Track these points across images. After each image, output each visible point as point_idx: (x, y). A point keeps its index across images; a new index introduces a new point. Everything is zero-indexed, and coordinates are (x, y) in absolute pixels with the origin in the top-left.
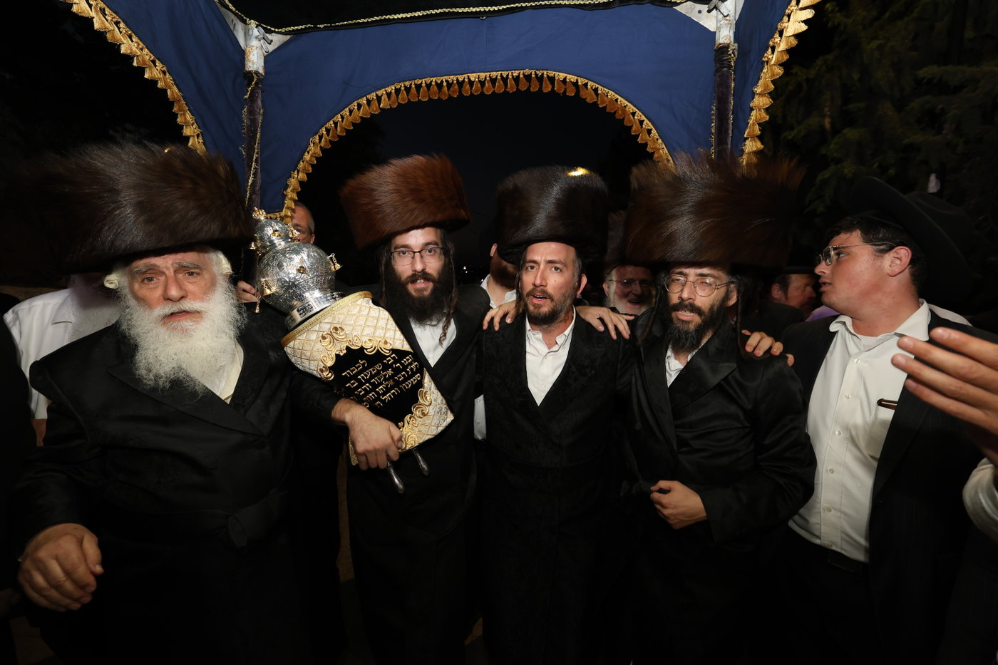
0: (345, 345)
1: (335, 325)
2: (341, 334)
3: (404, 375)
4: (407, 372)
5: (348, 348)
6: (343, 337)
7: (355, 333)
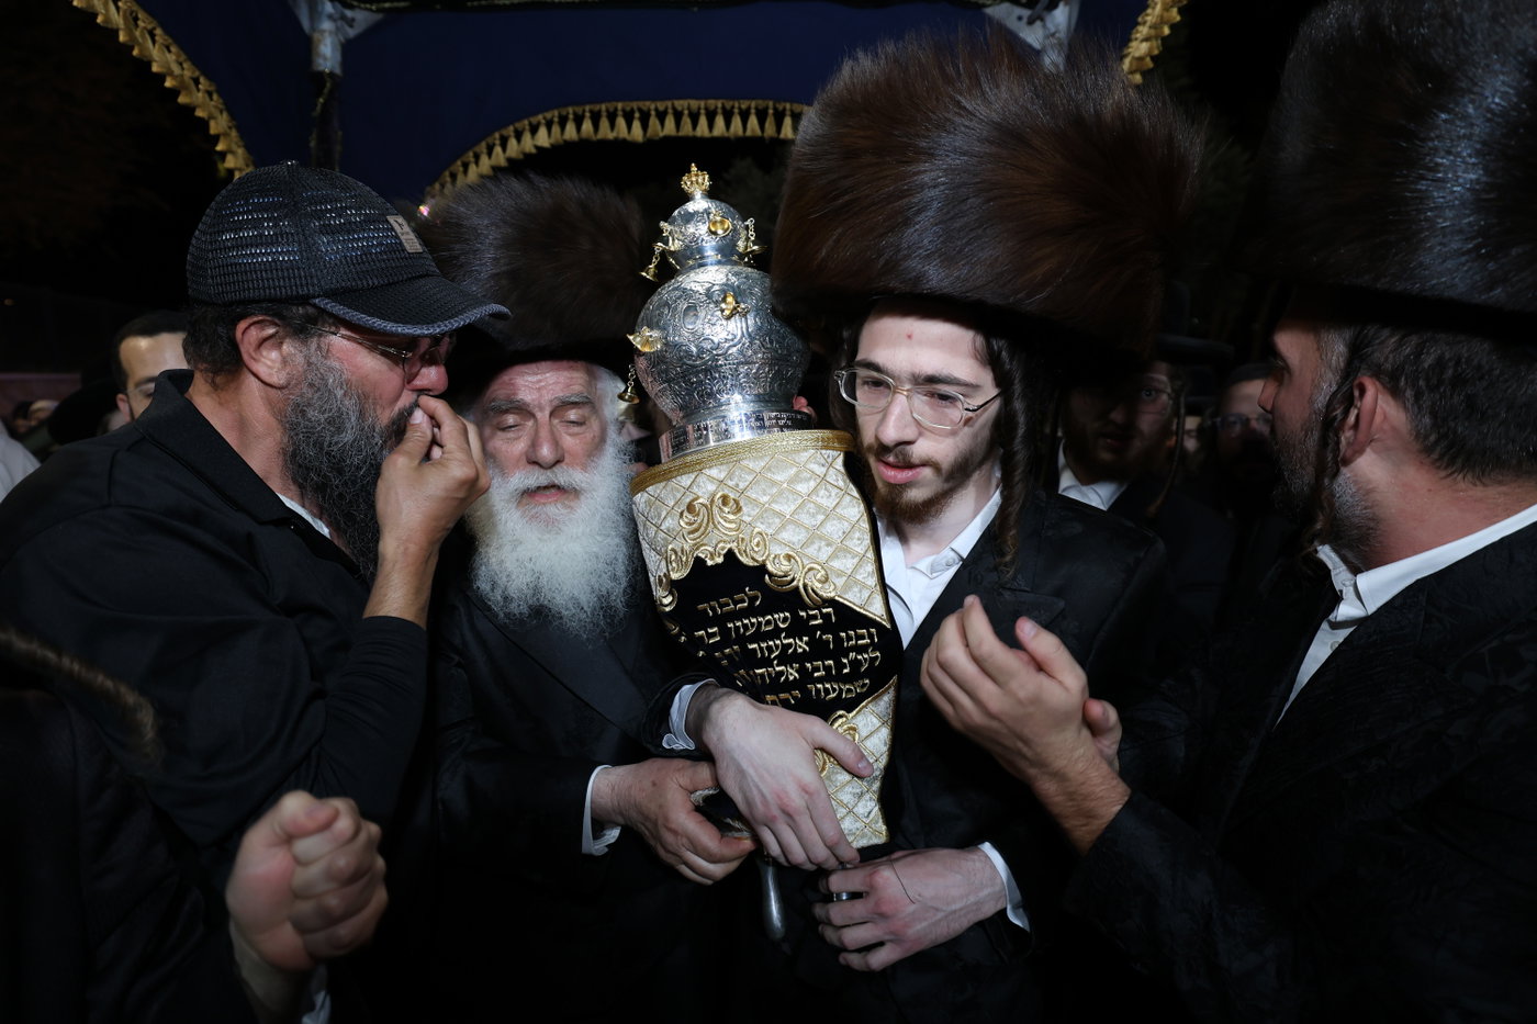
0: (728, 546)
1: (726, 492)
2: (731, 517)
3: (828, 669)
4: (840, 666)
5: (730, 555)
6: (733, 526)
7: (760, 527)
